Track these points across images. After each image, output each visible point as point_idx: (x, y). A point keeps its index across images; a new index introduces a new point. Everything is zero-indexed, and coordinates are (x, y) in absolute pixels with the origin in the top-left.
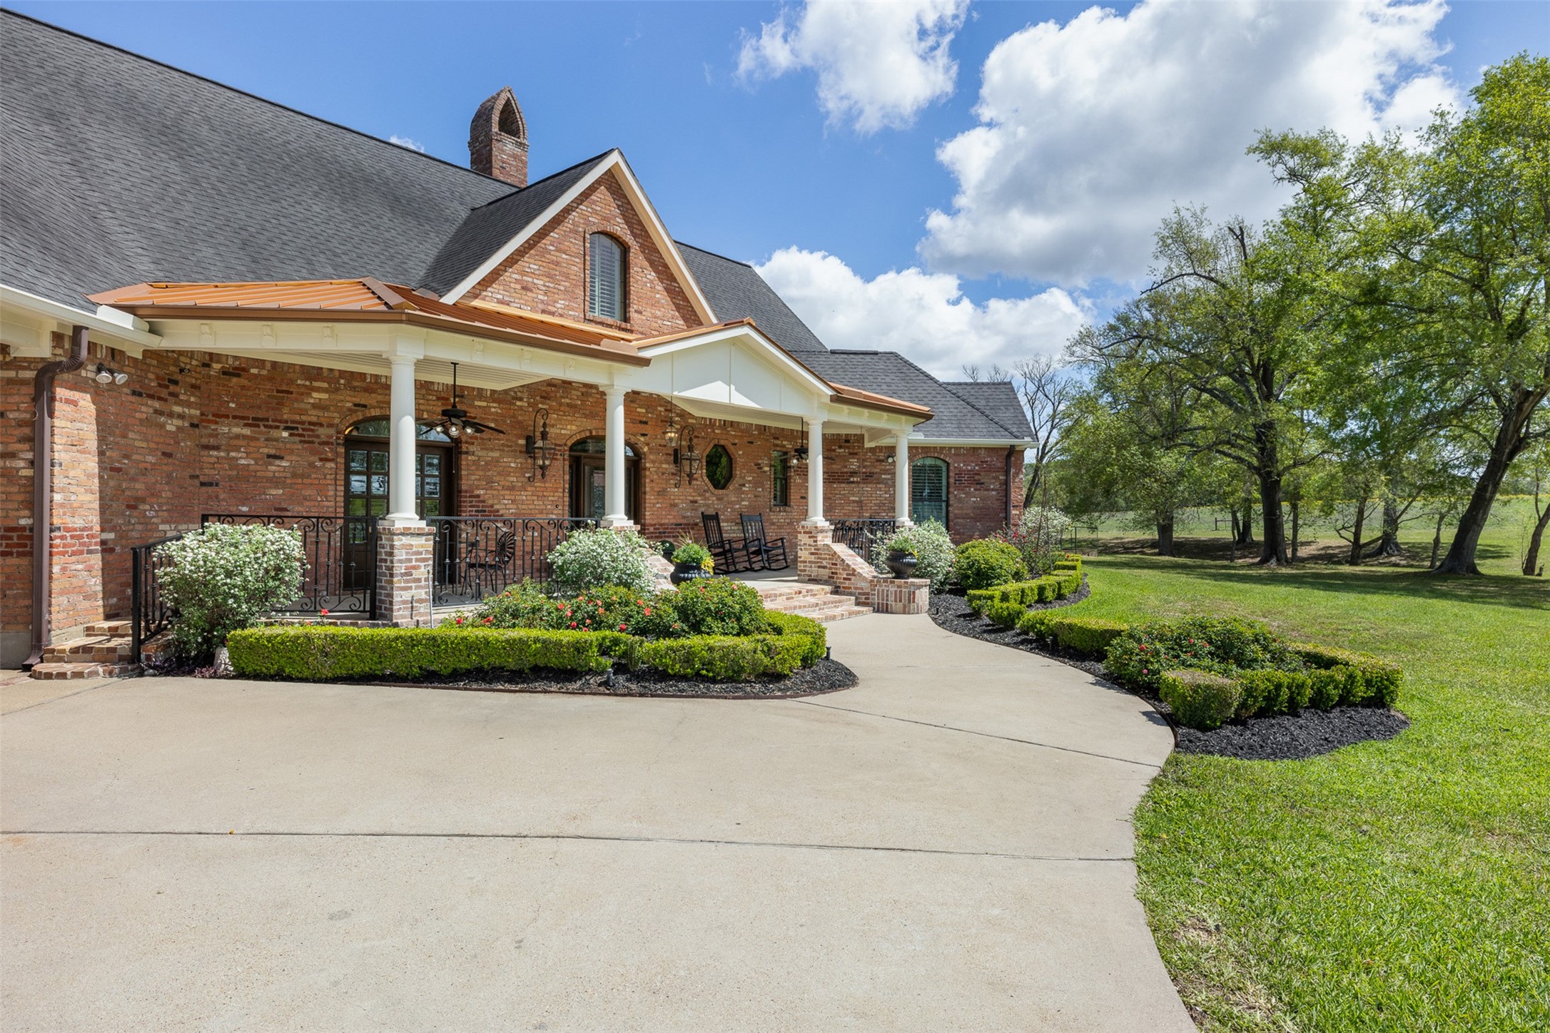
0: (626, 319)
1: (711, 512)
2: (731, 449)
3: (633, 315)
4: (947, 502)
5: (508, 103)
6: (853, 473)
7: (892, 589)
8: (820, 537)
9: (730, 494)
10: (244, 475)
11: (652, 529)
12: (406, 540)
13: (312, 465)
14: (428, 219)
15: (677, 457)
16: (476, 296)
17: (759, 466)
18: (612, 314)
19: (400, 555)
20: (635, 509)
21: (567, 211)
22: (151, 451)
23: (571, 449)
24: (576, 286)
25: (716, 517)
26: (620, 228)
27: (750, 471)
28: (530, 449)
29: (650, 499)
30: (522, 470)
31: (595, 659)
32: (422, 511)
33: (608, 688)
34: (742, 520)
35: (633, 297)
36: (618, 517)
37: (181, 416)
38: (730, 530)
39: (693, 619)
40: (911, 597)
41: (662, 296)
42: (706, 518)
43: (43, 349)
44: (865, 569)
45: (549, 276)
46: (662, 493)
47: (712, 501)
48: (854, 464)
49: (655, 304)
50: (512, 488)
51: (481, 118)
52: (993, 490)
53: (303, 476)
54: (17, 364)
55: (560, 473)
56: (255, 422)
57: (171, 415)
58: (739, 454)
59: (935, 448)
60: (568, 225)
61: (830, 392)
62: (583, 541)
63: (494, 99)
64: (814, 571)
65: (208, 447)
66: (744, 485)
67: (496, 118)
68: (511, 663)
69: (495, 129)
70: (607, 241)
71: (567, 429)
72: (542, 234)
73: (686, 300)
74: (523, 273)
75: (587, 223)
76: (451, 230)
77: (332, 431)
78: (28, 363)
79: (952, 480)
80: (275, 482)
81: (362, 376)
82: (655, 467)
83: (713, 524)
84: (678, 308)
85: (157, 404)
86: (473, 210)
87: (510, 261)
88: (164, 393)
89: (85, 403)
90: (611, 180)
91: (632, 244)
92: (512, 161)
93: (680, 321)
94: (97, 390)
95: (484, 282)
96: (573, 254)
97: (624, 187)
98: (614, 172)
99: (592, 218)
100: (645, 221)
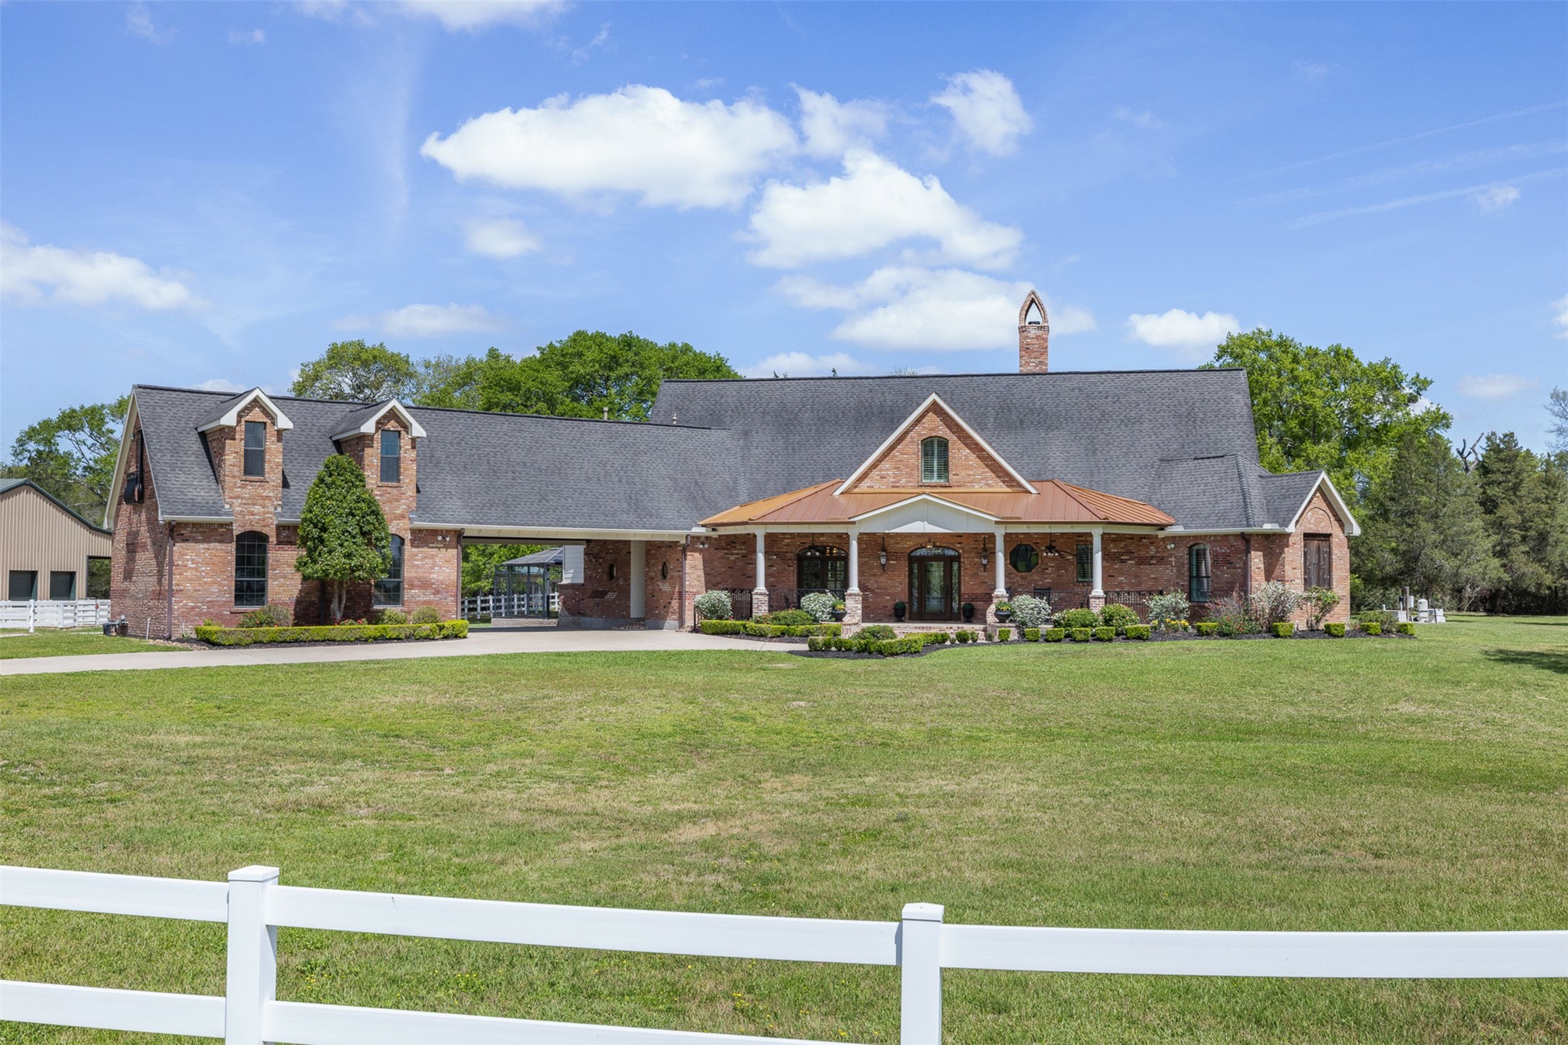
0: (947, 480)
2: (1034, 546)
3: (952, 477)
4: (1209, 577)
9: (1033, 575)
11: (966, 596)
12: (757, 596)
13: (784, 568)
16: (856, 487)
17: (1061, 556)
19: (755, 601)
21: (906, 433)
22: (723, 567)
23: (909, 554)
24: (913, 470)
26: (943, 432)
27: (1053, 560)
29: (965, 579)
32: (766, 586)
35: (952, 467)
37: (737, 554)
41: (973, 461)
43: (684, 541)
45: (896, 468)
46: (975, 575)
47: (1016, 580)
52: (1239, 568)
53: (782, 573)
55: (902, 567)
57: (733, 554)
58: (1043, 548)
59: (1201, 536)
60: (908, 439)
65: (749, 564)
66: (1047, 569)
70: (932, 439)
71: (907, 545)
72: (892, 448)
73: (993, 460)
74: (881, 470)
75: (919, 435)
77: (792, 554)
78: (681, 545)
82: (968, 561)
85: (726, 551)
87: (874, 466)
88: (729, 547)
89: (697, 555)
90: (935, 408)
91: (952, 438)
92: (1034, 341)
93: (990, 474)
94: (700, 551)
95: (860, 479)
96: (911, 453)
97: (942, 409)
98: (935, 403)
99: (923, 431)
100: (957, 425)
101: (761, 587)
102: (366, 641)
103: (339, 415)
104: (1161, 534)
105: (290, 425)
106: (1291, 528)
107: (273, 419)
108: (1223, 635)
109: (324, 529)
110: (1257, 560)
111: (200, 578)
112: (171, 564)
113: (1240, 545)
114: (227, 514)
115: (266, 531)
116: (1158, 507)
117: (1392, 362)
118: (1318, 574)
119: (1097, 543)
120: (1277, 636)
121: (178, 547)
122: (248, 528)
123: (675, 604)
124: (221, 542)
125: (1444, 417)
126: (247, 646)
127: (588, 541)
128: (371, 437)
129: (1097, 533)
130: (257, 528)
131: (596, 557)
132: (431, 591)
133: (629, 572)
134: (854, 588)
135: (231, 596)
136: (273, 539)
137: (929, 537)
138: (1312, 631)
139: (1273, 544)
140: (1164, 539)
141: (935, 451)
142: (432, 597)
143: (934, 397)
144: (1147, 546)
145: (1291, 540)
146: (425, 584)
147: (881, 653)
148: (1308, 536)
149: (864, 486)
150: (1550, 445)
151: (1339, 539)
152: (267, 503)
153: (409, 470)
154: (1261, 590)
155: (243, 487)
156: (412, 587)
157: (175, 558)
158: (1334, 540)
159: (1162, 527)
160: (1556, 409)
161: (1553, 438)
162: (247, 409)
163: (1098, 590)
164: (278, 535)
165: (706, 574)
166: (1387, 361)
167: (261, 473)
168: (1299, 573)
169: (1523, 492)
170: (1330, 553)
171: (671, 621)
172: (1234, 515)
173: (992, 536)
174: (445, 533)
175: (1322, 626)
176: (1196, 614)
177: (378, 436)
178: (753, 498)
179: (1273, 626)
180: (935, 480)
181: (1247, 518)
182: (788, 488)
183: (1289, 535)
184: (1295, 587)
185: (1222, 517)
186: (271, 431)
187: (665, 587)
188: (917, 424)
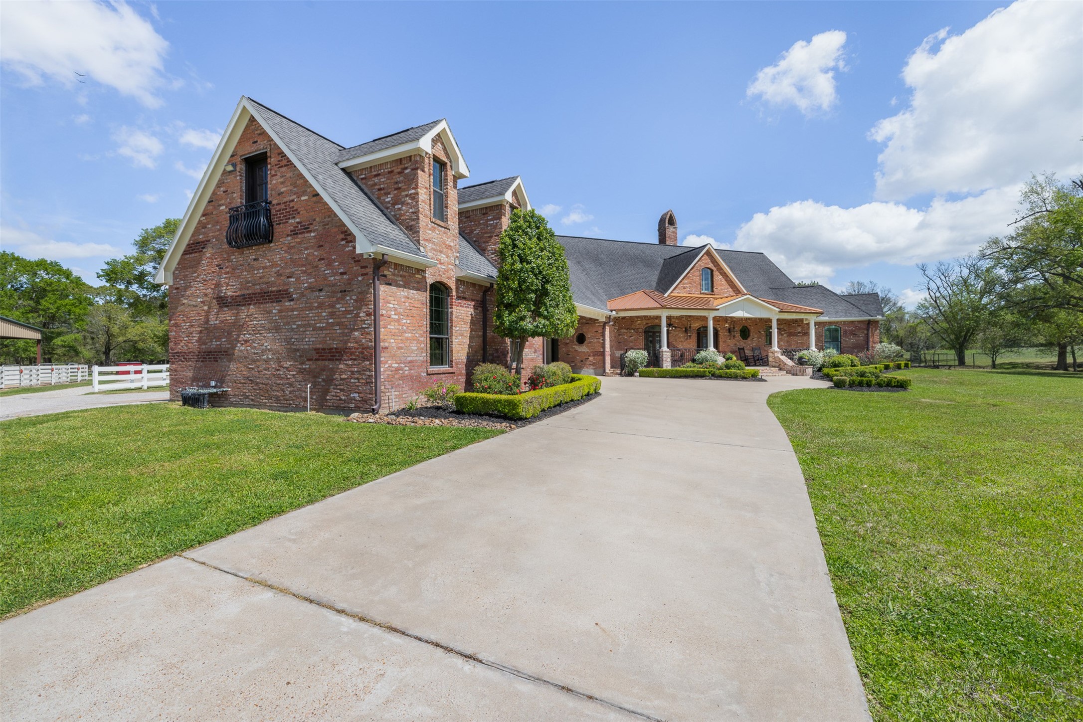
0: (713, 291)
1: (742, 347)
2: (749, 327)
3: (715, 290)
4: (840, 342)
5: (671, 214)
6: (799, 333)
7: (798, 369)
8: (776, 354)
9: (749, 341)
10: (626, 341)
11: (720, 351)
14: (654, 267)
15: (729, 330)
17: (760, 332)
18: (708, 290)
19: (664, 356)
20: (716, 346)
21: (695, 265)
23: (697, 330)
24: (698, 284)
25: (743, 349)
26: (711, 265)
27: (756, 334)
28: (686, 331)
29: (721, 343)
30: (684, 337)
31: (707, 374)
33: (710, 379)
34: (753, 350)
35: (715, 284)
36: (712, 348)
38: (748, 353)
39: (728, 367)
40: (804, 371)
41: (724, 282)
42: (739, 349)
43: (604, 320)
44: (790, 363)
45: (691, 283)
46: (725, 342)
47: (742, 343)
48: (799, 329)
49: (722, 285)
50: (682, 342)
51: (662, 222)
52: (861, 337)
54: (600, 322)
55: (694, 337)
56: (627, 329)
58: (752, 329)
59: (834, 322)
60: (695, 268)
61: (778, 310)
62: (703, 354)
63: (666, 214)
64: (774, 364)
65: (619, 335)
66: (753, 338)
67: (667, 221)
68: (691, 374)
69: (667, 225)
70: (707, 269)
71: (696, 325)
72: (689, 272)
73: (732, 282)
74: (684, 284)
75: (701, 266)
76: (659, 268)
77: (641, 330)
78: (602, 322)
79: (842, 334)
80: (631, 342)
81: (647, 316)
82: (721, 334)
83: (742, 351)
84: (729, 285)
86: (665, 260)
87: (681, 282)
90: (708, 253)
91: (714, 269)
92: (672, 234)
93: (731, 289)
94: (610, 326)
95: (674, 289)
96: (697, 276)
97: (712, 253)
98: (708, 250)
99: (702, 264)
100: (717, 263)
107: (451, 161)
111: (401, 333)
114: (426, 258)
115: (448, 282)
121: (383, 290)
122: (438, 278)
123: (592, 359)
124: (417, 289)
130: (443, 279)
135: (427, 353)
136: (454, 293)
141: (708, 275)
143: (708, 246)
149: (676, 292)
152: (449, 252)
155: (433, 231)
157: (381, 302)
164: (458, 288)
167: (444, 220)
173: (770, 320)
180: (706, 291)
186: (449, 174)
187: (583, 349)
188: (701, 262)
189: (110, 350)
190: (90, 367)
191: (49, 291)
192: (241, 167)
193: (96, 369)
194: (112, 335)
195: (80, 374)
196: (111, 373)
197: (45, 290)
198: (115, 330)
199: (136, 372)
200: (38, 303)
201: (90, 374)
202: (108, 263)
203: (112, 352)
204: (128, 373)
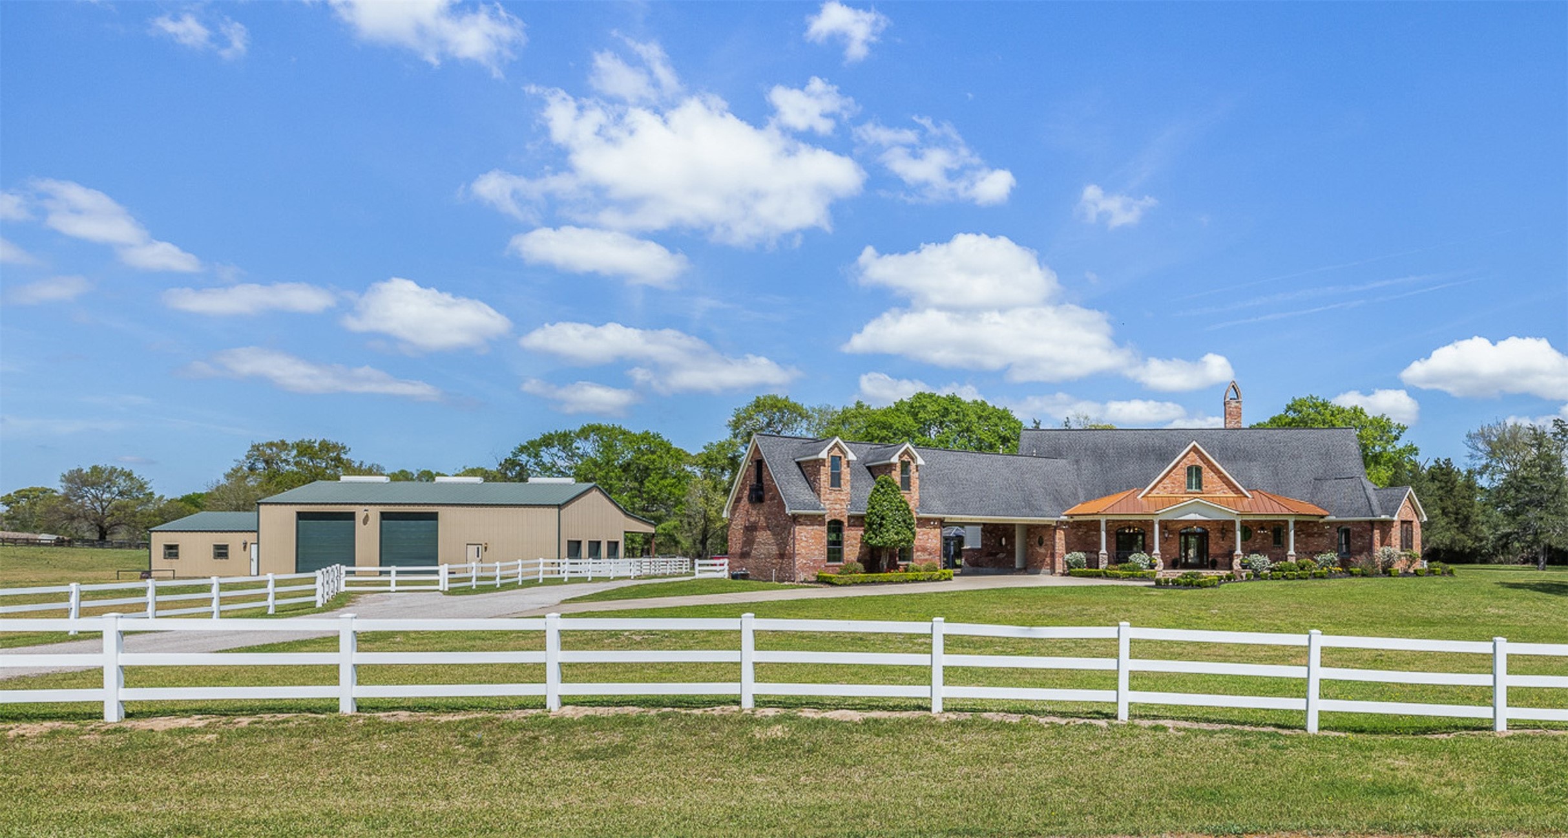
0: (1201, 490)
3: (1204, 488)
4: (1350, 544)
11: (1212, 555)
12: (1101, 555)
16: (1151, 494)
17: (1264, 533)
18: (1198, 489)
19: (1101, 558)
21: (1178, 463)
22: (1075, 539)
23: (1179, 532)
24: (1181, 485)
26: (1199, 463)
27: (1260, 535)
29: (1211, 545)
35: (1203, 482)
41: (1215, 479)
43: (1055, 524)
52: (1367, 540)
54: (1050, 527)
55: (1176, 539)
59: (1346, 522)
60: (1179, 467)
61: (1236, 512)
66: (1257, 540)
70: (1194, 467)
71: (1177, 527)
72: (1170, 471)
73: (1227, 478)
74: (1164, 484)
75: (1186, 464)
77: (1113, 531)
78: (1052, 526)
79: (1351, 535)
82: (1213, 535)
85: (1079, 531)
87: (1160, 482)
88: (1082, 528)
89: (1062, 532)
90: (1195, 449)
91: (1204, 466)
92: (1234, 410)
93: (1225, 487)
94: (1064, 530)
95: (1152, 489)
96: (1181, 475)
97: (1198, 450)
98: (1194, 446)
99: (1187, 462)
100: (1207, 459)
101: (1103, 550)
102: (907, 582)
103: (865, 451)
104: (1321, 521)
105: (855, 458)
106: (1395, 518)
107: (845, 455)
108: (1363, 575)
109: (883, 518)
110: (1377, 534)
111: (809, 546)
112: (794, 538)
113: (1368, 526)
114: (823, 509)
115: (842, 519)
116: (1318, 505)
117: (1386, 416)
118: (1407, 543)
119: (1291, 525)
120: (1390, 575)
121: (797, 528)
122: (833, 518)
123: (1048, 560)
124: (819, 525)
125: (1416, 449)
126: (850, 585)
127: (984, 524)
128: (895, 464)
129: (1291, 521)
130: (838, 518)
131: (991, 533)
132: (926, 553)
133: (1014, 542)
134: (1157, 551)
135: (825, 557)
136: (846, 524)
137: (1195, 522)
138: (1406, 574)
139: (1386, 526)
140: (1322, 523)
141: (1194, 473)
142: (927, 557)
143: (1194, 443)
144: (1312, 527)
145: (1395, 524)
146: (924, 550)
147: (1199, 586)
148: (1403, 522)
149: (1154, 493)
150: (1466, 464)
151: (1416, 523)
152: (843, 503)
153: (915, 483)
154: (1379, 551)
155: (830, 494)
156: (918, 551)
157: (796, 534)
158: (1414, 524)
159: (1323, 517)
160: (1469, 443)
161: (1467, 460)
162: (832, 449)
163: (1292, 552)
164: (849, 521)
165: (1066, 542)
166: (1383, 415)
167: (840, 486)
168: (1398, 542)
169: (1455, 493)
170: (1412, 531)
171: (1046, 569)
172: (1364, 510)
173: (1233, 522)
174: (935, 520)
175: (1411, 571)
176: (1345, 563)
177: (899, 465)
178: (1088, 499)
179: (1387, 571)
180: (1194, 490)
181: (1372, 512)
182: (1107, 493)
183: (1393, 521)
184: (1396, 549)
185: (1357, 512)
186: (844, 461)
187: (1042, 550)
188: (1185, 458)
189: (707, 539)
190: (692, 560)
191: (652, 470)
192: (755, 463)
193: (697, 561)
194: (709, 519)
195: (684, 567)
196: (708, 565)
197: (647, 468)
198: (712, 513)
199: (721, 565)
200: (642, 483)
201: (693, 568)
202: (705, 447)
203: (709, 542)
204: (715, 565)
